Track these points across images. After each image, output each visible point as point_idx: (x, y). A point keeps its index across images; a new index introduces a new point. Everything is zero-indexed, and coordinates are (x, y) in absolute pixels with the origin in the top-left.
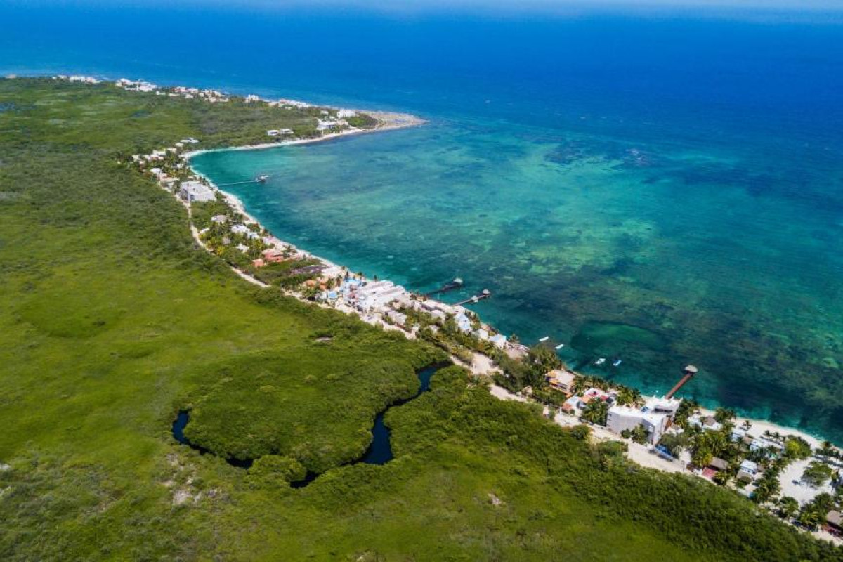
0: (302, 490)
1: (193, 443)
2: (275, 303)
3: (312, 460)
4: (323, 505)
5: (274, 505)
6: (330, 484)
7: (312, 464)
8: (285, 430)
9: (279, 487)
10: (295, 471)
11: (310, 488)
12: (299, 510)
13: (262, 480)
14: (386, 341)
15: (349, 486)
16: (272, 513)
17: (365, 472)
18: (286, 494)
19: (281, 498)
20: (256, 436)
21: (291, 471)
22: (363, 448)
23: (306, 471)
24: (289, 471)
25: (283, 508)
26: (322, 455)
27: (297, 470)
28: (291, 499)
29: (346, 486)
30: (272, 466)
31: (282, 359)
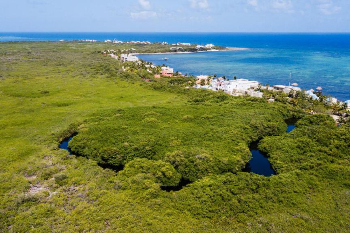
0: (174, 194)
1: (73, 149)
2: (165, 88)
3: (187, 166)
4: (200, 211)
5: (139, 207)
6: (208, 188)
7: (187, 171)
8: (161, 142)
9: (147, 188)
10: (167, 174)
11: (184, 192)
12: (169, 215)
13: (129, 180)
14: (250, 102)
15: (232, 193)
16: (134, 216)
17: (251, 179)
18: (154, 196)
19: (148, 199)
20: (132, 144)
21: (163, 173)
22: (243, 162)
23: (181, 177)
24: (160, 173)
25: (148, 210)
26: (199, 161)
27: (170, 173)
28: (159, 201)
29: (228, 193)
30: (142, 167)
31: (165, 108)
